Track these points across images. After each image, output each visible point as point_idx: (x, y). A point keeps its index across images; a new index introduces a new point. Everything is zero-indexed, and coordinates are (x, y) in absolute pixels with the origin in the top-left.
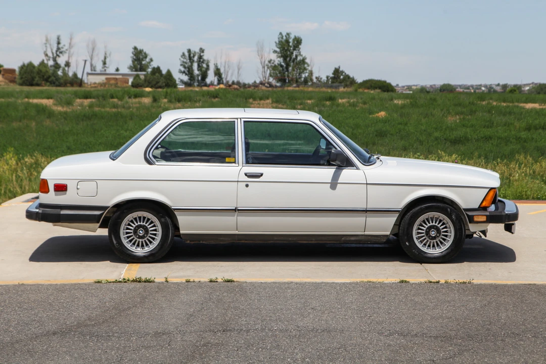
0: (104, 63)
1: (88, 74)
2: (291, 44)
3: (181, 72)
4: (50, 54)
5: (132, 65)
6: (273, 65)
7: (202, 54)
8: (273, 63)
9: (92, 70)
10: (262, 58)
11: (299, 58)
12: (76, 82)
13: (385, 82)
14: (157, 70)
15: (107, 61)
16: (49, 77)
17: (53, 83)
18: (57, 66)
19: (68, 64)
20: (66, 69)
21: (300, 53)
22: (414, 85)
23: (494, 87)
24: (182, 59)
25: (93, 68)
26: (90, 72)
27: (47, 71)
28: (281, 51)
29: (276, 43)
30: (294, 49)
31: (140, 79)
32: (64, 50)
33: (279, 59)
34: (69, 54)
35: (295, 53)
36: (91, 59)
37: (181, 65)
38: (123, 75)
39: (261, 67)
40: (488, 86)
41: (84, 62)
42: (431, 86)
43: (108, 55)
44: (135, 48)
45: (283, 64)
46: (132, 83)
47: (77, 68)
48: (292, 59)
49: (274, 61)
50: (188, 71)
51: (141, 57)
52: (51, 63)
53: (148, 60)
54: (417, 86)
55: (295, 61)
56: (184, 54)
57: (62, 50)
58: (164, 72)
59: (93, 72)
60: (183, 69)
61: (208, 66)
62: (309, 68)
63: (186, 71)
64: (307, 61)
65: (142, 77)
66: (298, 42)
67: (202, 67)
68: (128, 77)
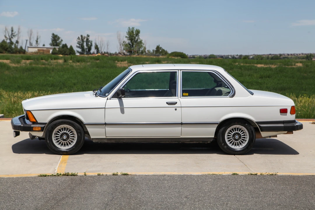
0: (37, 42)
1: (28, 47)
2: (134, 33)
3: (77, 47)
4: (8, 37)
5: (52, 43)
6: (125, 44)
7: (88, 38)
8: (125, 43)
9: (30, 45)
10: (120, 40)
11: (139, 40)
12: (22, 51)
13: (183, 53)
14: (65, 46)
15: (39, 41)
16: (7, 48)
17: (9, 52)
18: (11, 43)
19: (17, 42)
20: (17, 44)
21: (139, 37)
22: (196, 55)
23: (235, 56)
24: (78, 40)
25: (31, 44)
26: (29, 46)
27: (6, 46)
28: (129, 37)
29: (127, 32)
30: (136, 36)
31: (56, 50)
32: (15, 34)
33: (128, 41)
34: (18, 36)
35: (136, 38)
36: (30, 39)
37: (78, 43)
38: (47, 48)
39: (119, 45)
40: (232, 56)
41: (26, 41)
42: (204, 55)
43: (39, 37)
44: (53, 34)
45: (130, 43)
46: (52, 52)
47: (22, 44)
48: (135, 41)
49: (126, 42)
50: (81, 47)
51: (56, 39)
52: (8, 41)
53: (60, 40)
54: (197, 55)
55: (137, 42)
56: (79, 38)
57: (14, 34)
58: (69, 47)
59: (31, 46)
60: (78, 45)
61: (91, 44)
62: (144, 46)
63: (80, 46)
64: (143, 42)
65: (57, 49)
66: (138, 32)
67: (89, 44)
68: (49, 49)
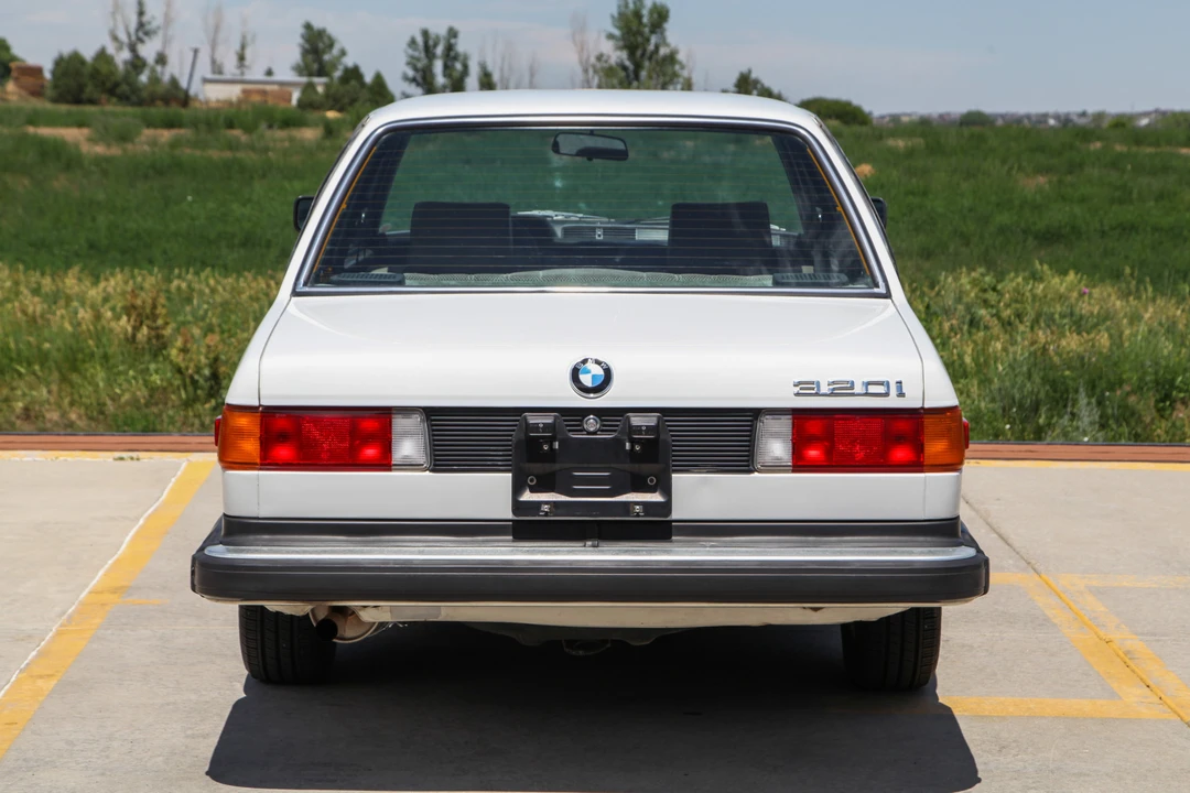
0: (241, 58)
1: (206, 81)
2: (645, 20)
3: (406, 78)
4: (123, 37)
5: (301, 63)
6: (605, 65)
7: (453, 41)
8: (606, 62)
9: (214, 72)
10: (582, 49)
11: (663, 51)
12: (177, 96)
13: (849, 104)
14: (354, 74)
15: (248, 53)
16: (117, 85)
17: (124, 99)
18: (137, 64)
19: (161, 59)
20: (159, 68)
21: (664, 39)
22: (905, 115)
24: (410, 52)
25: (217, 68)
26: (209, 76)
27: (112, 73)
28: (623, 35)
29: (613, 17)
30: (652, 32)
31: (316, 92)
32: (154, 24)
33: (618, 53)
34: (165, 36)
35: (654, 39)
36: (214, 46)
37: (408, 64)
38: (282, 84)
39: (579, 70)
41: (191, 54)
42: (941, 116)
43: (249, 38)
44: (308, 26)
45: (627, 63)
46: (299, 101)
48: (648, 54)
49: (609, 57)
50: (424, 78)
51: (321, 45)
52: (126, 55)
53: (335, 51)
54: (909, 115)
55: (655, 57)
56: (413, 42)
57: (148, 27)
58: (368, 78)
59: (217, 77)
60: (411, 73)
61: (466, 67)
62: (685, 73)
63: (419, 79)
64: (681, 57)
65: (320, 89)
66: (661, 16)
67: (453, 67)
68: (290, 89)
